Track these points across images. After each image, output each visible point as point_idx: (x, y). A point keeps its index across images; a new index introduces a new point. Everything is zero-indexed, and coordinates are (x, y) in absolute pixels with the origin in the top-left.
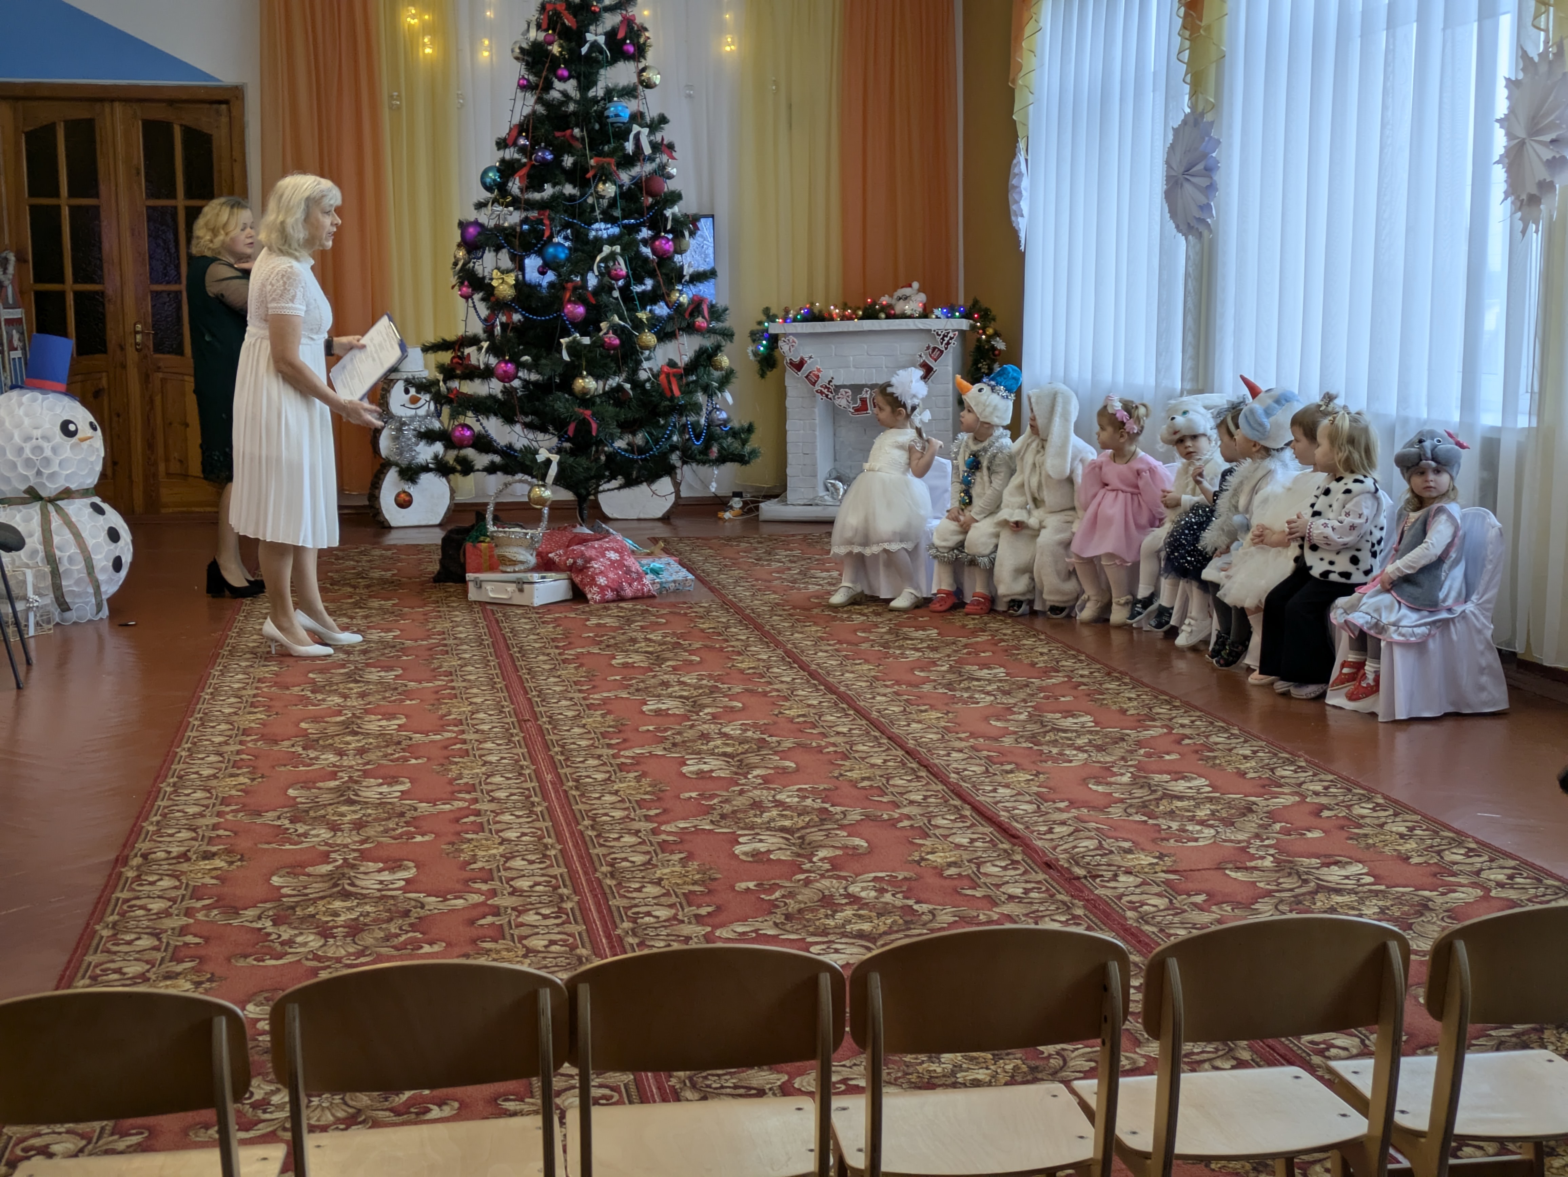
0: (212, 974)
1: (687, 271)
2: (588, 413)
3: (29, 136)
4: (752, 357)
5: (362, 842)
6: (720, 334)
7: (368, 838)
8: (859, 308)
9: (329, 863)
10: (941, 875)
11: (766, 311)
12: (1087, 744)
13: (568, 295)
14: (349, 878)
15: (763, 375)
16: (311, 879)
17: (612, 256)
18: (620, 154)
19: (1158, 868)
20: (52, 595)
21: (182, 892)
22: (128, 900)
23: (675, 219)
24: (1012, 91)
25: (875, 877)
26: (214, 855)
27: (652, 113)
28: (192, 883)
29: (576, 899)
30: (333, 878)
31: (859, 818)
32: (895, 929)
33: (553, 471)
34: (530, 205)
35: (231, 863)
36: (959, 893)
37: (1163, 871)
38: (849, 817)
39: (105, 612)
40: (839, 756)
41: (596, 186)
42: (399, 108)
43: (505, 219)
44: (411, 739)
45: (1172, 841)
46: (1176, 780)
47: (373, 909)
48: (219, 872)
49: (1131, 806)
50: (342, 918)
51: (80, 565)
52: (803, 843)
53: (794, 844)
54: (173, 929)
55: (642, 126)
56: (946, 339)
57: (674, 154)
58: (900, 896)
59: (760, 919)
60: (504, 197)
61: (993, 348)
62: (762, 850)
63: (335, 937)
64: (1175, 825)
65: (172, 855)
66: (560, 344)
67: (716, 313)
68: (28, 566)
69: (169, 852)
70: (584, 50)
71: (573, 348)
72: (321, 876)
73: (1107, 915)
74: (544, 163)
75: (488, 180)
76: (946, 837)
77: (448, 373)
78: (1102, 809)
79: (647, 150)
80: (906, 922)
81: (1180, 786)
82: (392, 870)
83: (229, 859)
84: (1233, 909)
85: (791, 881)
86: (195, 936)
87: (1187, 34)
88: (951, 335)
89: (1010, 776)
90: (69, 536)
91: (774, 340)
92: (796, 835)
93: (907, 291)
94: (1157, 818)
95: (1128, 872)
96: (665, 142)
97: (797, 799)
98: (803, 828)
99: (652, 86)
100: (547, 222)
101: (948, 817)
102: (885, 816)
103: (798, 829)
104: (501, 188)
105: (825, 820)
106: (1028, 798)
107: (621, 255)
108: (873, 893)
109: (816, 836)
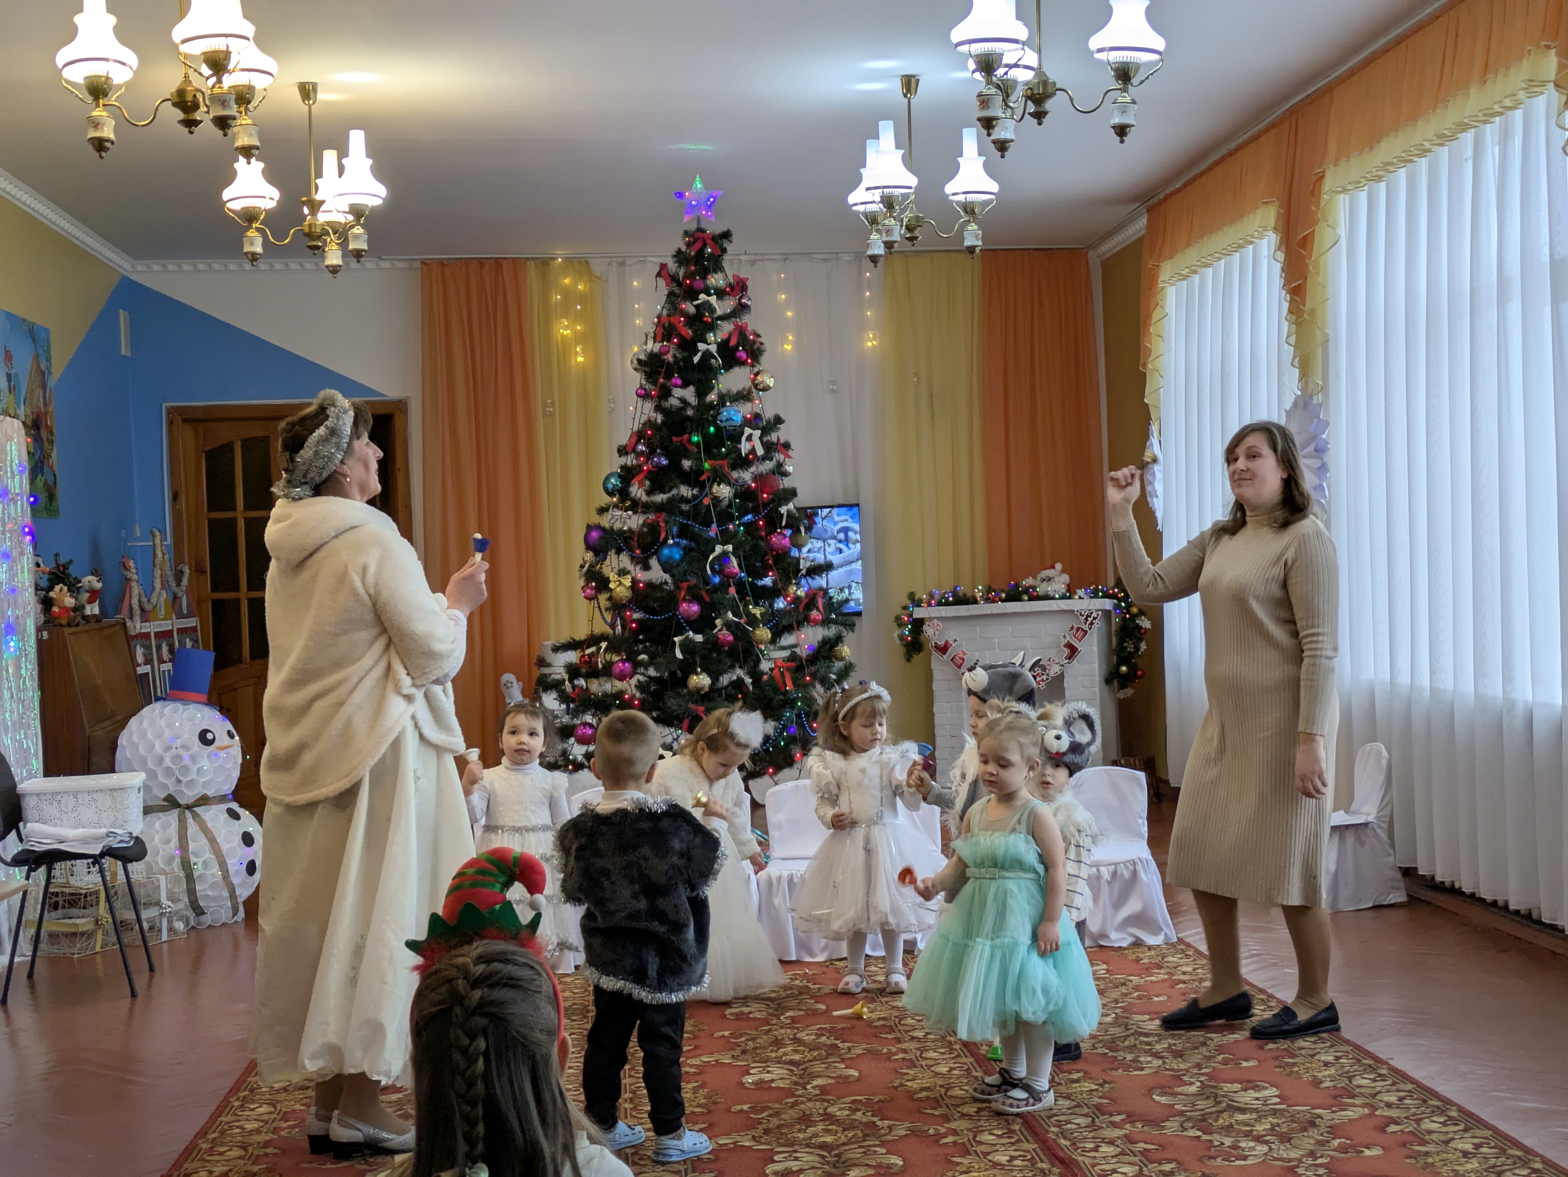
1: (804, 565)
2: (702, 708)
3: (211, 456)
4: (898, 642)
6: (841, 624)
8: (1003, 591)
11: (911, 596)
12: (1165, 1050)
13: (683, 594)
15: (909, 660)
17: (725, 554)
18: (733, 456)
20: (186, 900)
23: (790, 515)
24: (1144, 376)
27: (768, 415)
31: (904, 1133)
34: (647, 508)
38: (894, 1133)
39: (241, 914)
40: (908, 1064)
41: (711, 487)
42: (552, 414)
43: (625, 523)
45: (1219, 1159)
46: (1245, 1090)
49: (1189, 1119)
51: (215, 871)
52: (838, 1161)
53: (828, 1163)
55: (754, 428)
56: (1090, 619)
57: (790, 452)
60: (623, 501)
61: (1139, 628)
62: (794, 1169)
64: (1228, 1142)
66: (674, 643)
67: (831, 606)
68: (164, 873)
70: (696, 359)
71: (688, 647)
74: (661, 469)
75: (610, 486)
76: (986, 1154)
77: (573, 671)
78: (1155, 1123)
79: (760, 451)
81: (1248, 1097)
87: (1294, 317)
88: (1094, 615)
89: (1074, 1085)
90: (204, 841)
91: (918, 625)
92: (834, 1153)
93: (1049, 573)
94: (1211, 1133)
96: (782, 441)
97: (847, 1112)
98: (844, 1144)
99: (766, 389)
100: (662, 524)
101: (996, 1132)
102: (931, 1132)
103: (838, 1146)
104: (623, 493)
105: (868, 1135)
106: (1086, 1110)
107: (734, 554)
109: (855, 1153)
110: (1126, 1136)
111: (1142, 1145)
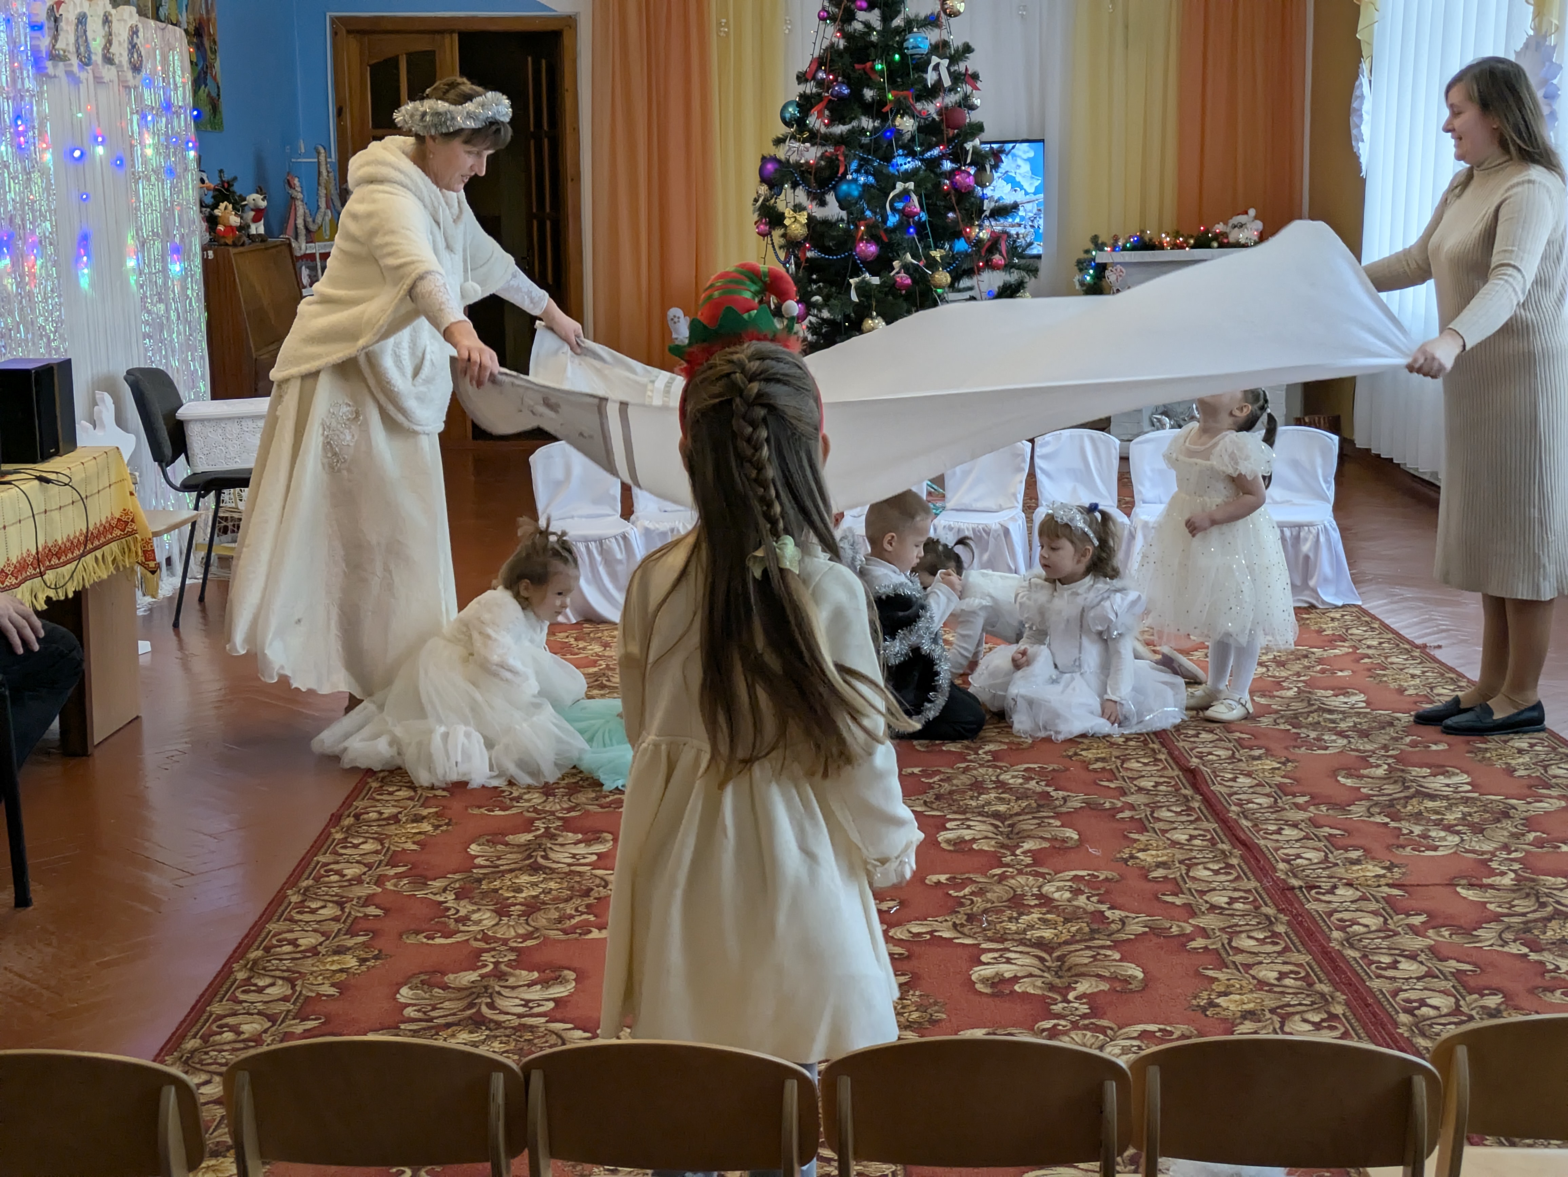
0: (380, 951)
1: (987, 206)
3: (374, 69)
4: (1078, 287)
5: (569, 810)
6: (1024, 270)
7: (578, 805)
8: (1192, 237)
9: (530, 831)
10: (1146, 877)
11: (1095, 239)
12: (1350, 729)
13: (860, 233)
14: (544, 850)
16: (507, 849)
17: (906, 193)
18: (919, 87)
19: (1383, 881)
21: (381, 857)
22: (328, 864)
23: (976, 151)
24: (1358, 7)
25: (1075, 876)
26: (423, 818)
27: (956, 41)
28: (392, 848)
30: (528, 849)
31: (1079, 805)
32: (1078, 938)
34: (826, 139)
35: (436, 827)
36: (1158, 899)
37: (1388, 885)
38: (1069, 804)
41: (894, 120)
42: (727, 35)
43: (802, 155)
45: (1408, 849)
46: (1435, 776)
47: (557, 886)
48: (423, 837)
49: (1376, 804)
50: (524, 895)
52: (1012, 832)
53: (1002, 833)
54: (359, 898)
55: (941, 57)
57: (979, 85)
58: (1095, 899)
59: (940, 919)
60: (801, 132)
62: (967, 838)
63: (510, 916)
64: (1417, 830)
65: (385, 816)
66: (850, 285)
67: (1014, 250)
69: (381, 813)
71: (864, 289)
72: (519, 846)
73: (1310, 934)
74: (841, 98)
75: (788, 116)
76: (1164, 832)
78: (1342, 807)
79: (947, 82)
82: (588, 842)
83: (436, 823)
84: (1451, 935)
85: (986, 876)
86: (378, 907)
89: (1255, 763)
91: (1101, 269)
92: (1007, 823)
93: (1242, 218)
94: (1399, 820)
95: (1349, 884)
96: (970, 72)
97: (1020, 781)
98: (1017, 814)
99: (955, 14)
100: (841, 158)
101: (1174, 808)
102: (1107, 805)
103: (1011, 816)
104: (800, 123)
105: (1042, 806)
106: (1267, 790)
107: (915, 192)
108: (1067, 895)
109: (1028, 824)
110: (1310, 819)
111: (1327, 829)
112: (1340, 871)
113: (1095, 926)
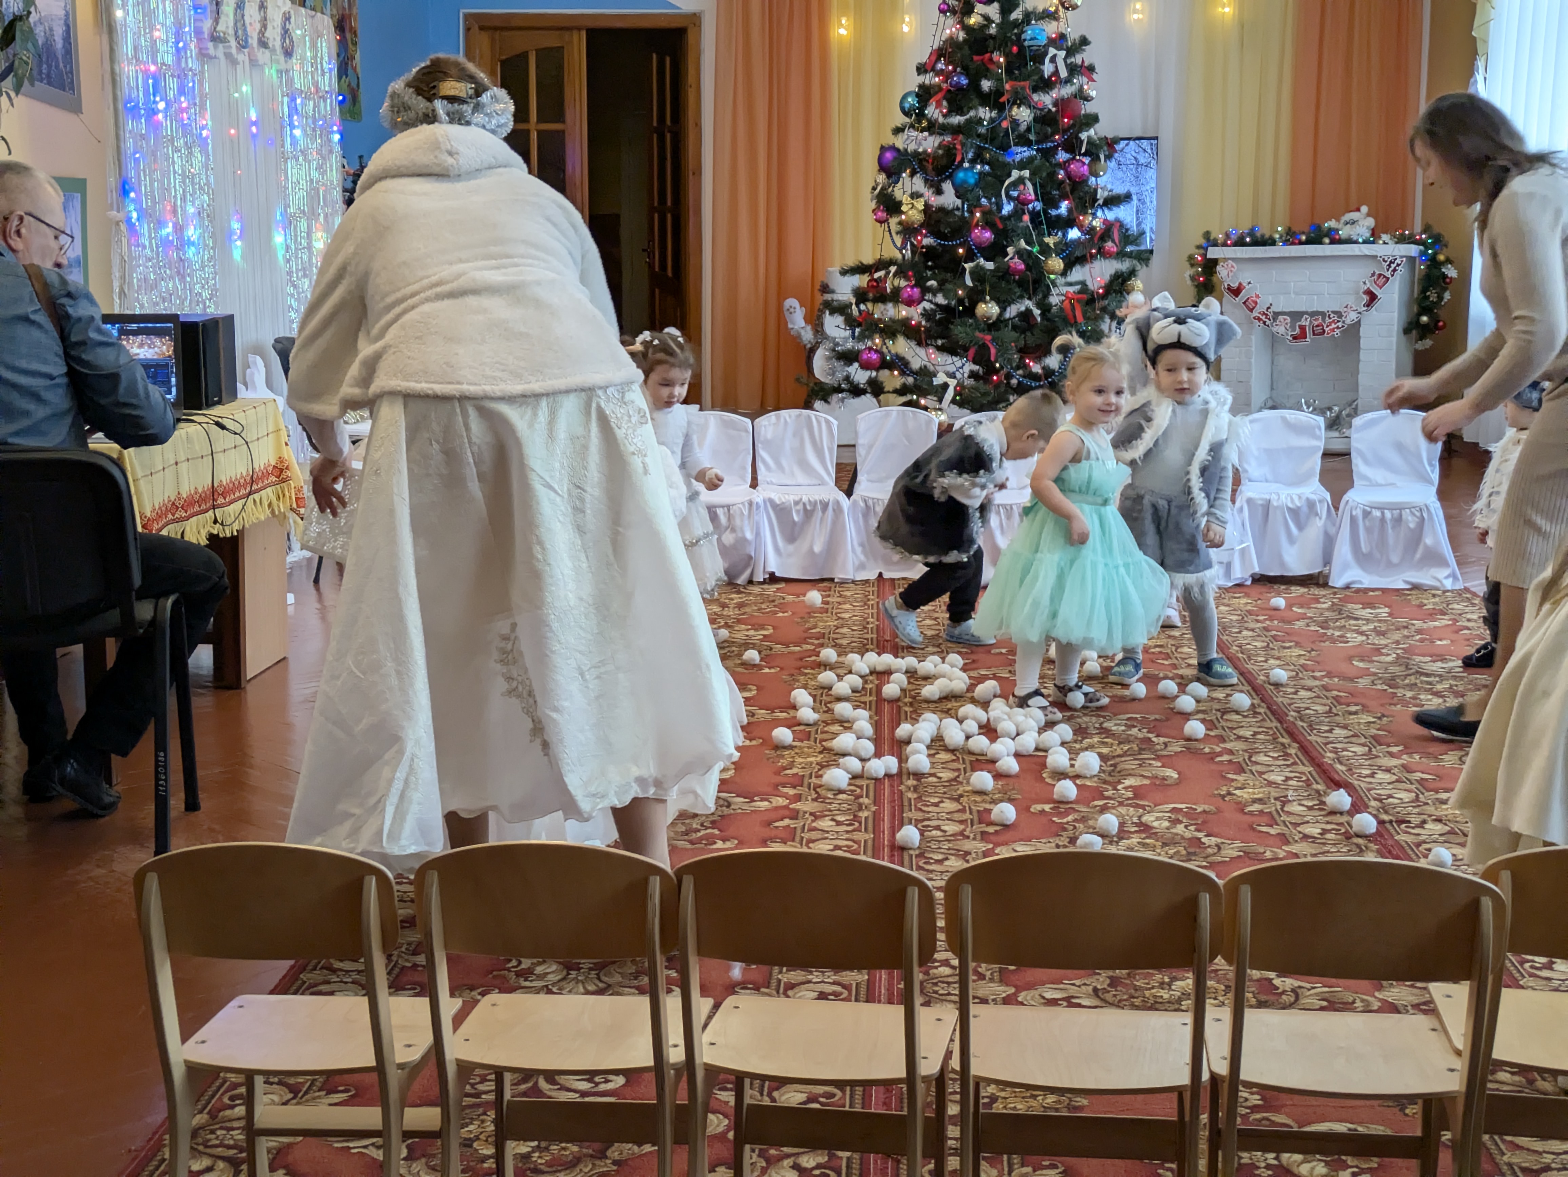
1: (1101, 195)
2: (989, 337)
3: (506, 64)
4: (1189, 282)
6: (1136, 259)
8: (1303, 233)
10: (1242, 811)
11: (1207, 235)
12: (1445, 690)
13: (976, 220)
17: (1021, 180)
18: (1036, 78)
23: (1090, 142)
24: (1474, 6)
25: (1174, 808)
27: (1073, 35)
29: (874, 808)
31: (1179, 749)
33: (950, 394)
34: (944, 129)
36: (1254, 829)
38: (1169, 749)
41: (1010, 110)
43: (920, 144)
44: (771, 649)
55: (1058, 49)
56: (1393, 266)
57: (1095, 76)
58: (1192, 828)
59: (1043, 841)
60: (920, 122)
61: (1445, 276)
66: (964, 269)
67: (1127, 238)
71: (977, 273)
74: (959, 88)
75: (907, 106)
76: (1261, 773)
77: (861, 296)
78: (1435, 756)
79: (1064, 73)
80: (1189, 854)
85: (1088, 806)
88: (1398, 261)
89: (1352, 717)
91: (1211, 265)
92: (1109, 763)
93: (1354, 215)
95: (1439, 820)
96: (1086, 64)
97: (1123, 728)
98: (1119, 756)
99: (1073, 7)
100: (959, 147)
101: (1271, 754)
102: (1207, 750)
103: (1114, 757)
104: (919, 113)
105: (1144, 749)
106: (1363, 740)
107: (1030, 180)
108: (1166, 824)
109: (1130, 764)
110: (1403, 766)
111: (1420, 774)
112: (1430, 809)
113: (1191, 850)
